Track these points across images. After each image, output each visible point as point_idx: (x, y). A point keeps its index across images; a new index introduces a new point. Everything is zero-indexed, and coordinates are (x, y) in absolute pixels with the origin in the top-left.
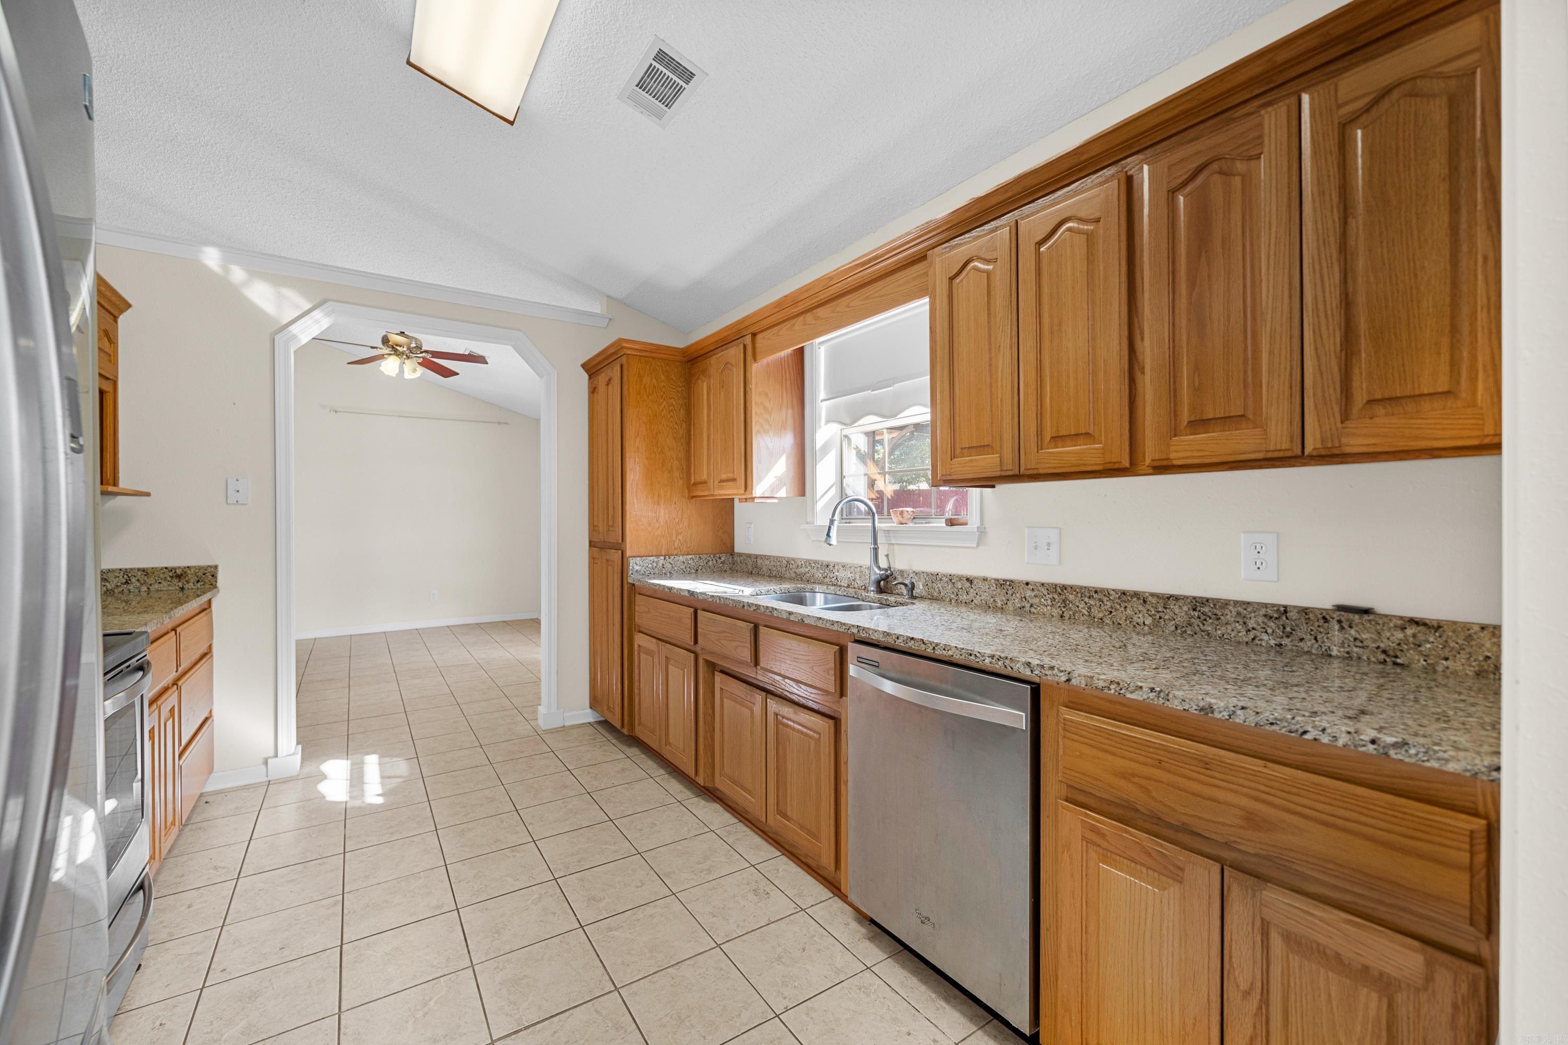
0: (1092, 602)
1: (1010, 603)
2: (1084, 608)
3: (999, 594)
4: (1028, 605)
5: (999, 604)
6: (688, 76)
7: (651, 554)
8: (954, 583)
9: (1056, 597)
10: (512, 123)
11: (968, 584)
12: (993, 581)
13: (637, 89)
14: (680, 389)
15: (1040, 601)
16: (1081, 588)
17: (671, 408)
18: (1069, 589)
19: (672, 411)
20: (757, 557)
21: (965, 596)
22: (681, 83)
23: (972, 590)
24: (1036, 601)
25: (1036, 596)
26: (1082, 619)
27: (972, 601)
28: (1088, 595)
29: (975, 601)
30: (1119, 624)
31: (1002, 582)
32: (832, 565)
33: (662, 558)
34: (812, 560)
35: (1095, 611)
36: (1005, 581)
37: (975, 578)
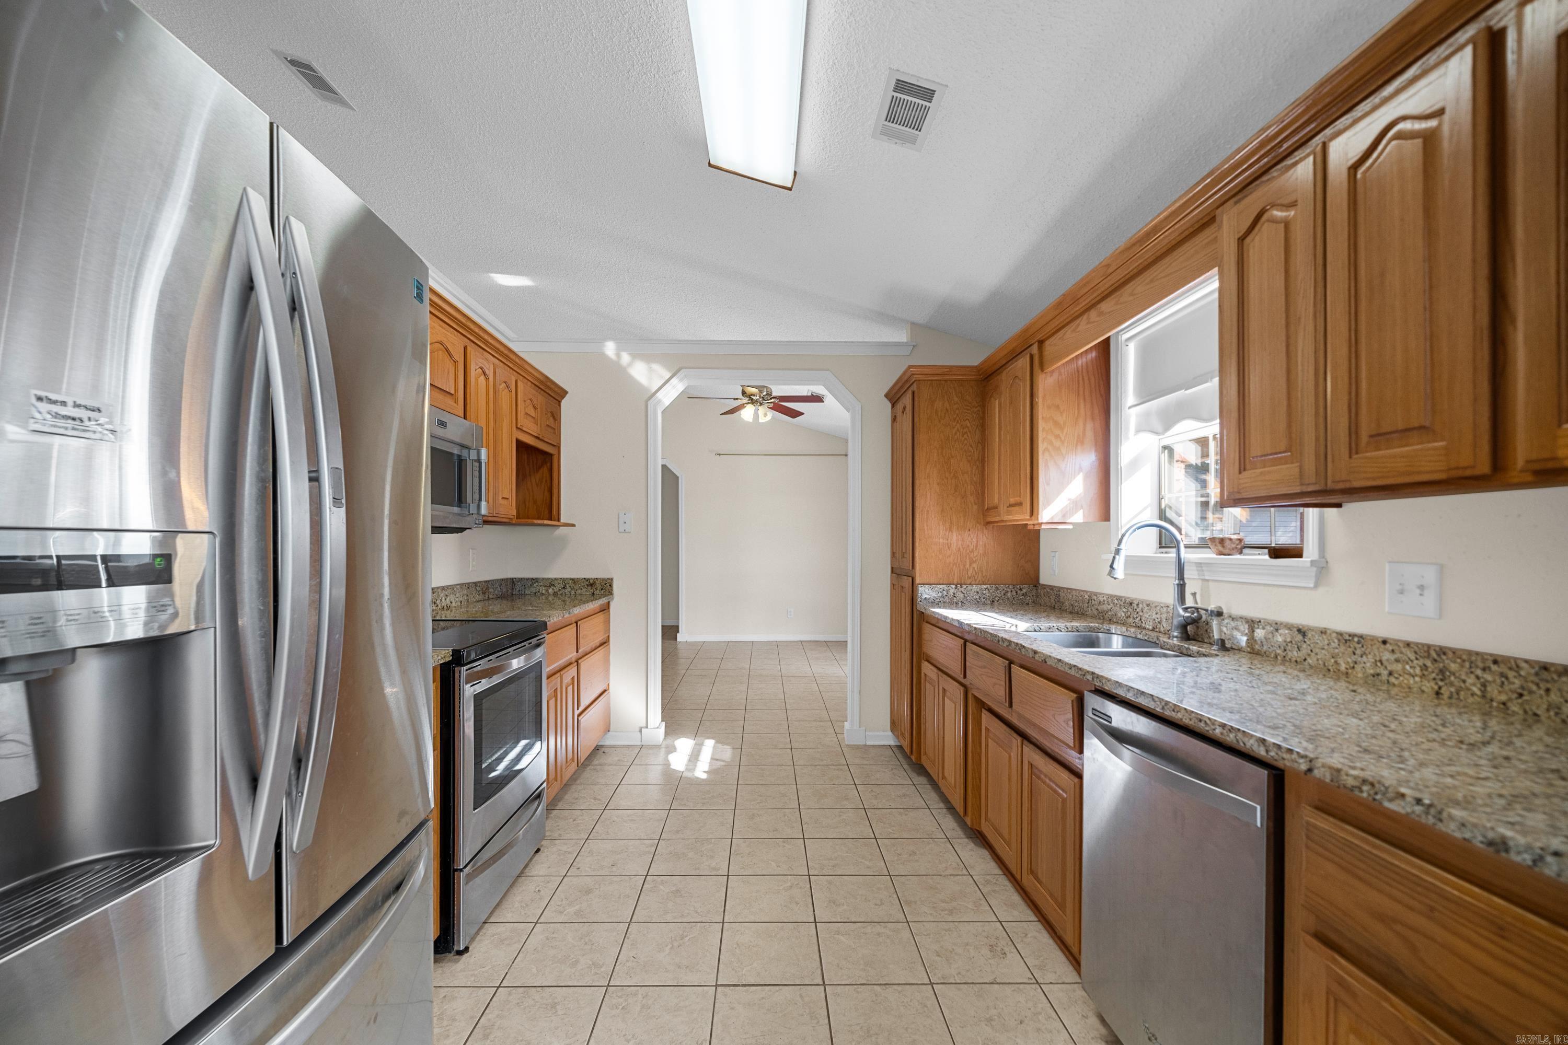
0: (1489, 677)
1: (1358, 668)
2: (1474, 685)
3: (1343, 653)
4: (1385, 673)
5: (1343, 667)
6: (928, 94)
7: (941, 582)
9: (1429, 663)
10: (790, 189)
11: (1300, 637)
12: (1334, 635)
13: (887, 123)
14: (975, 410)
15: (1404, 669)
16: (1470, 653)
17: (966, 430)
18: (1450, 655)
19: (966, 433)
20: (1059, 589)
21: (1295, 653)
22: (925, 103)
23: (1305, 646)
24: (1398, 667)
25: (1397, 661)
26: (1471, 700)
27: (1305, 660)
28: (1481, 665)
29: (1309, 661)
30: (1535, 715)
31: (1347, 637)
32: (1136, 602)
33: (953, 586)
34: (1116, 596)
35: (1493, 691)
36: (1352, 636)
37: (1310, 629)
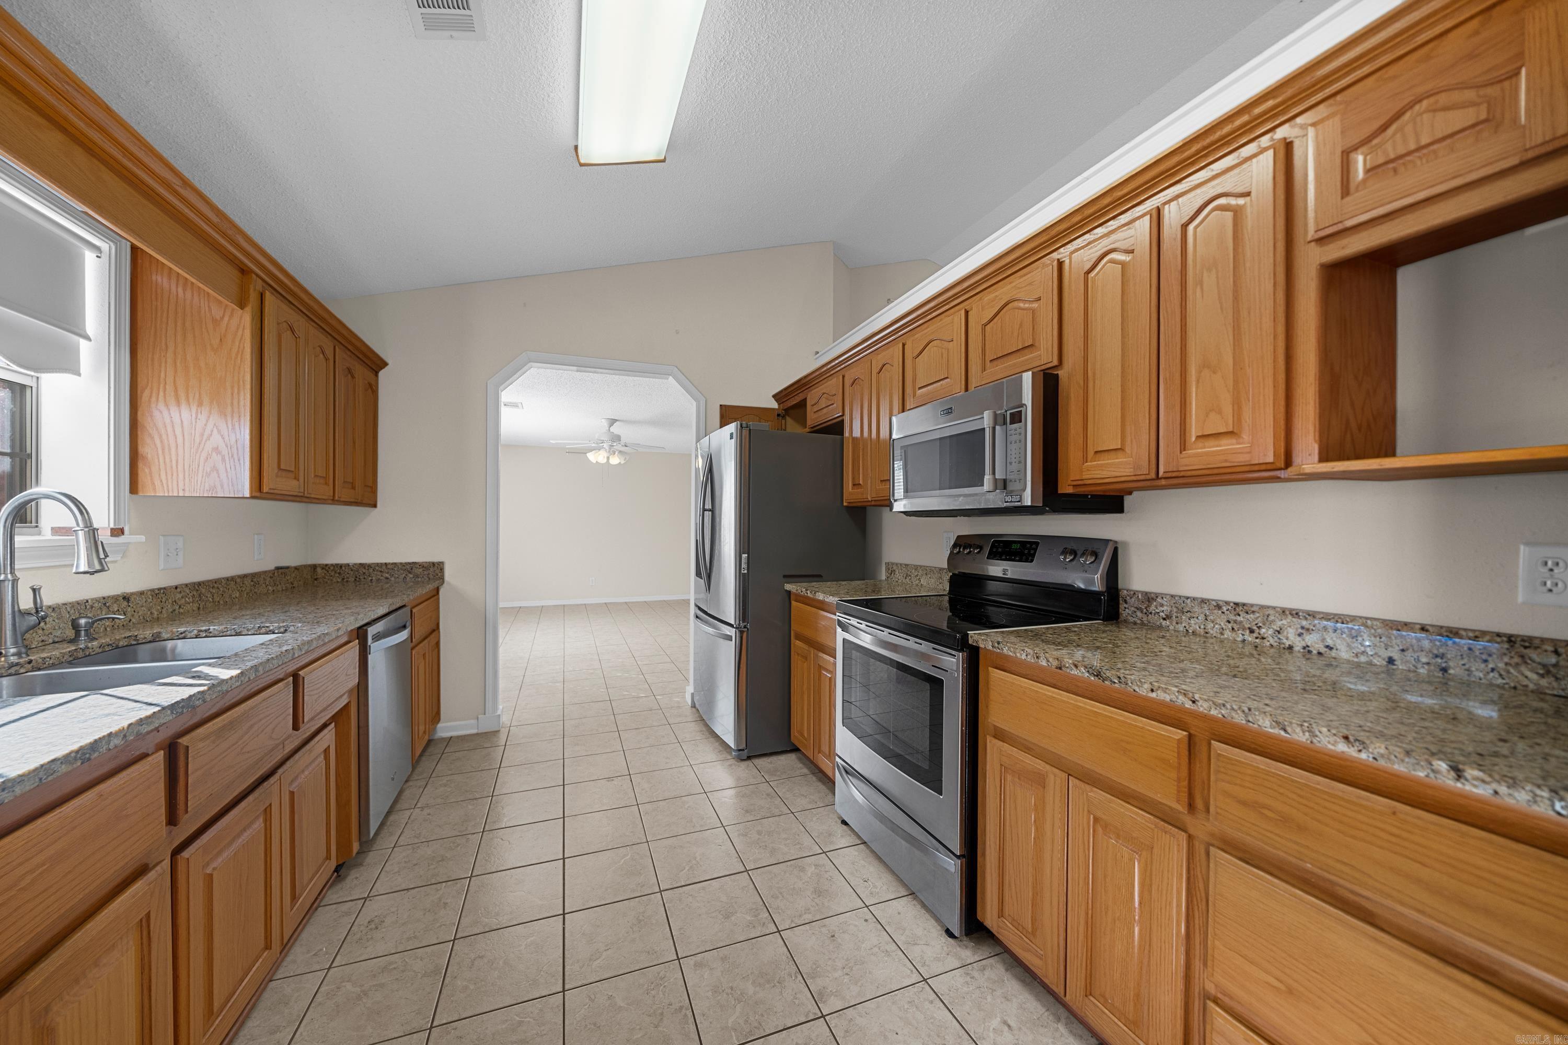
4: (178, 607)
8: (108, 607)
9: (195, 593)
11: (126, 603)
12: (149, 593)
18: (203, 584)
23: (129, 609)
25: (182, 597)
27: (129, 622)
28: (213, 586)
29: (133, 620)
31: (157, 592)
35: (216, 598)
36: (159, 589)
37: (132, 594)
